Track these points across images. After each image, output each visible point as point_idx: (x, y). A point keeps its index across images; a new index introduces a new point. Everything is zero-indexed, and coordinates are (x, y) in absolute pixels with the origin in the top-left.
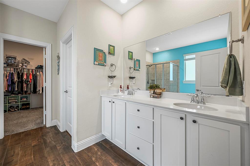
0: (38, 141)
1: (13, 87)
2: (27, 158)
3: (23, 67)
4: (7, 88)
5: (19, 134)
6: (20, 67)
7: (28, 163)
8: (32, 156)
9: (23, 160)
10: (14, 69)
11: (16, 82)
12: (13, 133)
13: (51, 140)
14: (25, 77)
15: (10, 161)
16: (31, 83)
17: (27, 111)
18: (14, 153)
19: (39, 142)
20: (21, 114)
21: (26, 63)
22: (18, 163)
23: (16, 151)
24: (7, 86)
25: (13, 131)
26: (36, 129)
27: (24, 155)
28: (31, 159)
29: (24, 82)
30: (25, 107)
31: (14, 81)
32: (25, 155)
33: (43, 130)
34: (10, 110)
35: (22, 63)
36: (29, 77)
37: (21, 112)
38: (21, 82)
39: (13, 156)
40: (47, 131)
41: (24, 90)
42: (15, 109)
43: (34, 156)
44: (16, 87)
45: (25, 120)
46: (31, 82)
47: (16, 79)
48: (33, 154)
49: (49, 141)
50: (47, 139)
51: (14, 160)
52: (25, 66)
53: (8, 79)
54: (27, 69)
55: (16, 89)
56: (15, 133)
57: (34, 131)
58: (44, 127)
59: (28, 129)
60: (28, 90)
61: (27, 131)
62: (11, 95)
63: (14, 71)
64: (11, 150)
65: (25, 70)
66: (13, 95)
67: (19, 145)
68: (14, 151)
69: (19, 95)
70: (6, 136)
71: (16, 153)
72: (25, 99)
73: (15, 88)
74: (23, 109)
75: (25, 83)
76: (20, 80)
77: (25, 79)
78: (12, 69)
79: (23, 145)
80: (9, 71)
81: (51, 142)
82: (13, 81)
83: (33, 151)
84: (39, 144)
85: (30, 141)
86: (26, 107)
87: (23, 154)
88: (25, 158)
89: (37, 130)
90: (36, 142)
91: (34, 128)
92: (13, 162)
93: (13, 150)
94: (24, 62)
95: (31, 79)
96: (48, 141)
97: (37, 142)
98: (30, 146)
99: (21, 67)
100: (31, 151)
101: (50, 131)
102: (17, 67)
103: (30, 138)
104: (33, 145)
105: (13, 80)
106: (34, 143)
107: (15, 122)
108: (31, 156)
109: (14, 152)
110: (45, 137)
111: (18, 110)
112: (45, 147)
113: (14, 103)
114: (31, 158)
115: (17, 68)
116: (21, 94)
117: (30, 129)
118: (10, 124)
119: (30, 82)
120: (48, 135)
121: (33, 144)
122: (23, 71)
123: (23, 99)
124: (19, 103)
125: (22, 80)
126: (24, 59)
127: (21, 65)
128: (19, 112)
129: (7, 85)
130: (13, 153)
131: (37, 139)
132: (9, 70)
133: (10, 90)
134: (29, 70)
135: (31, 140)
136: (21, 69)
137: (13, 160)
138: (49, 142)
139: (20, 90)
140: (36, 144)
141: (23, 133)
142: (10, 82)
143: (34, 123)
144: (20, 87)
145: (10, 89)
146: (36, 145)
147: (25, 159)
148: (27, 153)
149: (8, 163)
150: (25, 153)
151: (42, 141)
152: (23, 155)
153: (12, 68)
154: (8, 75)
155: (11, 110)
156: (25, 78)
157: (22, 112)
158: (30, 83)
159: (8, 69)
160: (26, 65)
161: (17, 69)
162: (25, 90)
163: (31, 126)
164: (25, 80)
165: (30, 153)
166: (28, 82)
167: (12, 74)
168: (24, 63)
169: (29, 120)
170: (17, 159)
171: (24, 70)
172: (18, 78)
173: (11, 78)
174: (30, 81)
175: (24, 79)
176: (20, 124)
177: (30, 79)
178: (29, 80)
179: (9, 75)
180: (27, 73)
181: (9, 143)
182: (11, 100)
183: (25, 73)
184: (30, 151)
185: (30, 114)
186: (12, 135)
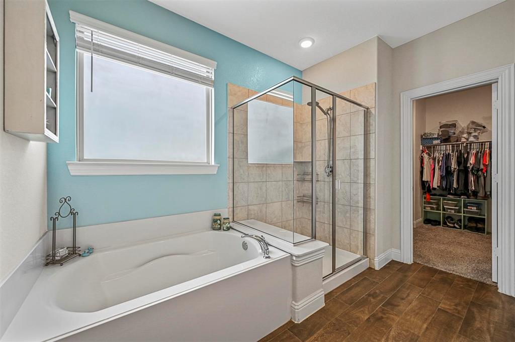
0: (455, 305)
1: (448, 181)
2: (416, 320)
3: (470, 140)
4: (439, 182)
5: (434, 271)
6: (463, 140)
7: (412, 329)
8: (425, 326)
9: (409, 317)
10: (453, 147)
11: (454, 171)
12: (426, 264)
13: (485, 329)
14: (472, 160)
15: (396, 303)
16: (485, 175)
17: (477, 235)
18: (406, 297)
19: (456, 309)
20: (462, 236)
21: (475, 130)
22: (400, 317)
23: (411, 296)
24: (439, 179)
25: (428, 261)
26: (470, 280)
27: (417, 311)
28: (420, 328)
29: (470, 173)
30: (475, 225)
31: (451, 170)
32: (417, 314)
33: (484, 292)
34: (446, 224)
35: (469, 131)
36: (482, 159)
37: (463, 234)
38: (464, 171)
39: (403, 299)
40: (491, 302)
41: (470, 188)
42: (454, 224)
43: (427, 328)
44: (455, 180)
45: (460, 250)
46: (486, 171)
47: (454, 165)
48: (430, 323)
49: (479, 326)
50: (478, 319)
51: (399, 308)
52: (475, 137)
53: (441, 166)
54: (480, 142)
55: (455, 185)
56: (429, 266)
57: (462, 282)
58: (490, 285)
59: (453, 271)
60: (479, 190)
61: (451, 273)
62: (448, 196)
63: (453, 151)
64: (408, 289)
65: (474, 146)
66: (451, 197)
67: (421, 289)
68: (409, 293)
69: (462, 197)
70: (416, 263)
71: (409, 298)
72: (474, 209)
73: (453, 183)
74: (469, 227)
75: (473, 174)
76: (462, 168)
77: (471, 164)
78: (450, 147)
79: (427, 293)
80: (444, 151)
81: (482, 331)
82: (449, 170)
83: (433, 318)
84: (453, 315)
85: (442, 296)
86: (477, 225)
87: (417, 308)
88: (414, 318)
89: (470, 284)
90: (450, 305)
91: (465, 276)
92: (397, 308)
93: (409, 291)
94: (471, 128)
95: (487, 165)
96: (477, 324)
97: (452, 308)
98: (435, 305)
99: (465, 140)
100: (430, 316)
101: (501, 306)
102: (457, 141)
103: (445, 291)
104: (441, 306)
105: (449, 168)
106: (445, 304)
107: (442, 247)
108: (424, 323)
109: (408, 295)
110: (475, 310)
111: (461, 228)
112: (460, 331)
113: (453, 211)
114: (422, 326)
115: (458, 143)
116: (465, 197)
117: (457, 274)
118: (433, 247)
119: (484, 171)
120: (488, 310)
121: (443, 306)
122: (469, 147)
123: (468, 207)
124: (462, 214)
125: (466, 168)
126: (473, 123)
127: (465, 135)
128: (460, 233)
129: (439, 176)
130: (406, 295)
131: (457, 301)
132: (445, 149)
133: (444, 186)
134: (482, 145)
135: (444, 295)
136: (465, 144)
137: (398, 306)
138: (478, 329)
139: (461, 187)
140: (448, 309)
141: (441, 272)
142: (444, 171)
143: (474, 265)
144: (462, 181)
145: (444, 183)
146: (447, 312)
147: (412, 319)
148: (421, 312)
149: (392, 305)
150: (419, 308)
151: (464, 313)
152: (415, 311)
153: (449, 145)
154: (441, 159)
155: (448, 224)
156: (471, 162)
157: (467, 233)
158: (484, 173)
159: (442, 149)
160: (476, 134)
161: (458, 146)
162: (473, 188)
163: (463, 269)
164: (473, 167)
165: (425, 317)
166: (478, 170)
167: (447, 157)
168: (472, 131)
169: (467, 255)
170: (404, 308)
171: (471, 145)
172: (459, 163)
173: (446, 165)
174: (482, 169)
175: (468, 165)
176: (447, 254)
177: (484, 164)
178: (482, 167)
179: (442, 157)
180: (477, 153)
181: (412, 276)
182: (448, 204)
183: (474, 152)
184: (428, 314)
185: (479, 244)
186: (424, 266)
